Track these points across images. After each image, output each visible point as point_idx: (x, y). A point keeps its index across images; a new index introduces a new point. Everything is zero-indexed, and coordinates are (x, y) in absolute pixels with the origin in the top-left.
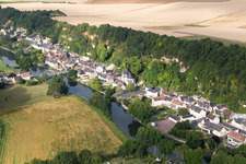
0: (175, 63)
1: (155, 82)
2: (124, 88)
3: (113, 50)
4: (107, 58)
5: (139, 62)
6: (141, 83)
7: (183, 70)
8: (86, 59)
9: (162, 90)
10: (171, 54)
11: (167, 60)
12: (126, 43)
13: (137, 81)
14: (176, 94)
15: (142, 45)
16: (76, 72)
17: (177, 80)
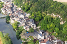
0: (58, 18)
1: (45, 28)
2: (28, 29)
4: (28, 10)
6: (39, 27)
7: (62, 23)
9: (47, 35)
12: (37, 3)
13: (37, 26)
14: (55, 38)
17: (57, 29)
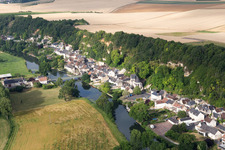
0: (179, 68)
1: (160, 85)
2: (131, 91)
3: (125, 56)
4: (119, 63)
5: (146, 67)
6: (148, 86)
7: (187, 75)
8: (101, 64)
9: (165, 93)
10: (176, 60)
11: (173, 65)
13: (144, 85)
14: (178, 97)
15: (151, 50)
16: (90, 76)
17: (180, 83)
